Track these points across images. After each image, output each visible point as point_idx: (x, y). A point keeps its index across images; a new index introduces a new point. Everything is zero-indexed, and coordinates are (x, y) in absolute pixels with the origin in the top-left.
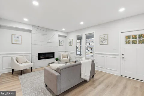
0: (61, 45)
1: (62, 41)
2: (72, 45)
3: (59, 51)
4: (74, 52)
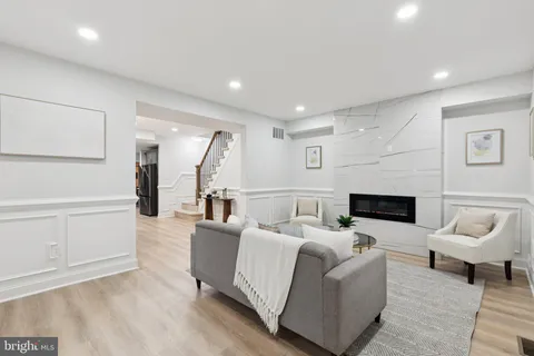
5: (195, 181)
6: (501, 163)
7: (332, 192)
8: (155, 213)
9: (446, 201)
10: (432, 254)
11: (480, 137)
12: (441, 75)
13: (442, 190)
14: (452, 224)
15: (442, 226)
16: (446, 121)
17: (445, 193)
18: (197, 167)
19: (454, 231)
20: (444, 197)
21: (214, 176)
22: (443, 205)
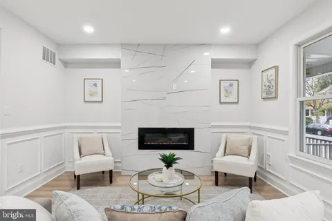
0: (227, 100)
1: (231, 85)
2: (276, 98)
3: (213, 124)
4: (286, 133)
6: (238, 102)
10: (217, 174)
11: (227, 84)
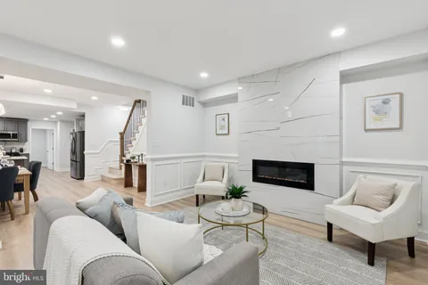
5: (119, 148)
6: (400, 128)
7: (237, 158)
8: (82, 177)
9: (344, 168)
10: (330, 226)
11: (379, 101)
12: (338, 32)
13: (341, 155)
14: (350, 193)
15: (341, 196)
16: (344, 85)
17: (344, 160)
18: (121, 134)
19: (353, 201)
20: (342, 163)
21: (134, 143)
22: (341, 171)
